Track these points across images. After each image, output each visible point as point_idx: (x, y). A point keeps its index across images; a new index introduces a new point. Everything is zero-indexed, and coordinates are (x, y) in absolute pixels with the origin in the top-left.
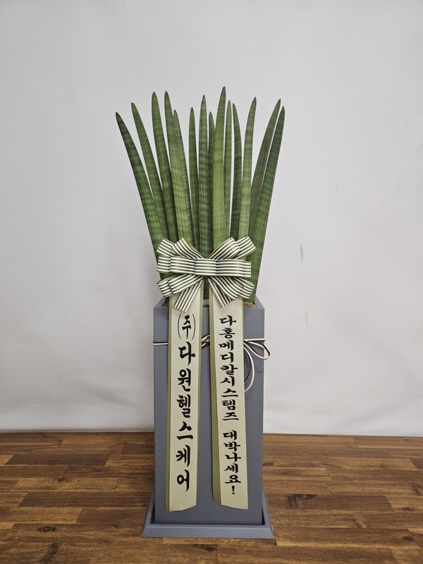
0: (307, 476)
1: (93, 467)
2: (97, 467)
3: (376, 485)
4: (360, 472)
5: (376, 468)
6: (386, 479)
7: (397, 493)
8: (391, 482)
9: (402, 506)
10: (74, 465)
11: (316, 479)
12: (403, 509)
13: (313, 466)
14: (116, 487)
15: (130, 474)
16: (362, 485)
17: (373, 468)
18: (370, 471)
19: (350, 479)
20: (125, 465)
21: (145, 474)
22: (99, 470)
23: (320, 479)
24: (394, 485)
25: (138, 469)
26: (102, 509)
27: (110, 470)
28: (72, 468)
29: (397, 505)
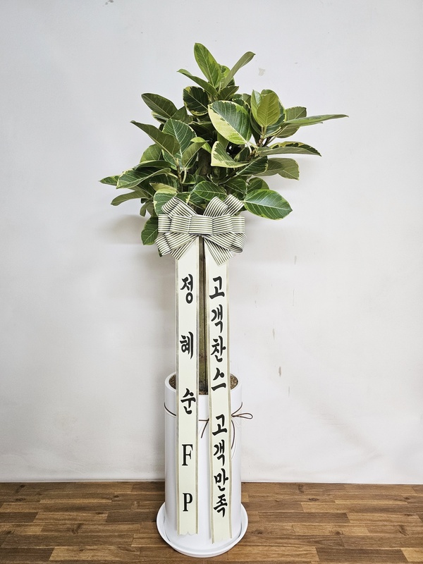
0: (151, 538)
1: (323, 546)
2: (320, 546)
3: (103, 531)
4: (105, 543)
5: (89, 547)
6: (91, 537)
7: (94, 525)
8: (90, 534)
9: (100, 515)
10: (341, 548)
11: (145, 535)
12: (102, 513)
13: (141, 549)
14: (292, 526)
15: (289, 538)
16: (114, 531)
17: (92, 548)
18: (96, 544)
19: (120, 536)
20: (299, 547)
21: (277, 538)
22: (316, 542)
23: (142, 535)
24: (91, 531)
25: (286, 543)
26: (293, 511)
27: (309, 542)
28: (341, 545)
29: (105, 516)
